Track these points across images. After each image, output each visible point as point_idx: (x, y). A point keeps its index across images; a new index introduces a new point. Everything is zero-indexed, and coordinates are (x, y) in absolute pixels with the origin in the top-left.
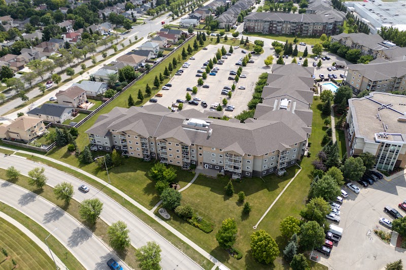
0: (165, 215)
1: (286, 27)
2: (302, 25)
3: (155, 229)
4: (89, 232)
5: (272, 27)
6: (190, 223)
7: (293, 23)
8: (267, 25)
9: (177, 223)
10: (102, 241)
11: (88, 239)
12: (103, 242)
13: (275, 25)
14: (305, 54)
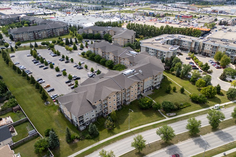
0: (172, 114)
1: (44, 33)
2: (53, 30)
3: (182, 120)
4: (172, 146)
5: (35, 35)
6: (182, 108)
7: (47, 30)
8: (31, 35)
9: (180, 112)
10: (182, 142)
11: (178, 148)
12: (184, 141)
13: (36, 34)
14: (76, 42)
